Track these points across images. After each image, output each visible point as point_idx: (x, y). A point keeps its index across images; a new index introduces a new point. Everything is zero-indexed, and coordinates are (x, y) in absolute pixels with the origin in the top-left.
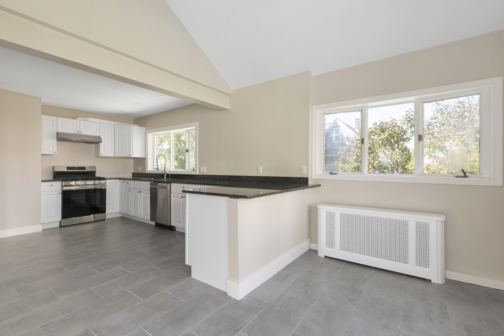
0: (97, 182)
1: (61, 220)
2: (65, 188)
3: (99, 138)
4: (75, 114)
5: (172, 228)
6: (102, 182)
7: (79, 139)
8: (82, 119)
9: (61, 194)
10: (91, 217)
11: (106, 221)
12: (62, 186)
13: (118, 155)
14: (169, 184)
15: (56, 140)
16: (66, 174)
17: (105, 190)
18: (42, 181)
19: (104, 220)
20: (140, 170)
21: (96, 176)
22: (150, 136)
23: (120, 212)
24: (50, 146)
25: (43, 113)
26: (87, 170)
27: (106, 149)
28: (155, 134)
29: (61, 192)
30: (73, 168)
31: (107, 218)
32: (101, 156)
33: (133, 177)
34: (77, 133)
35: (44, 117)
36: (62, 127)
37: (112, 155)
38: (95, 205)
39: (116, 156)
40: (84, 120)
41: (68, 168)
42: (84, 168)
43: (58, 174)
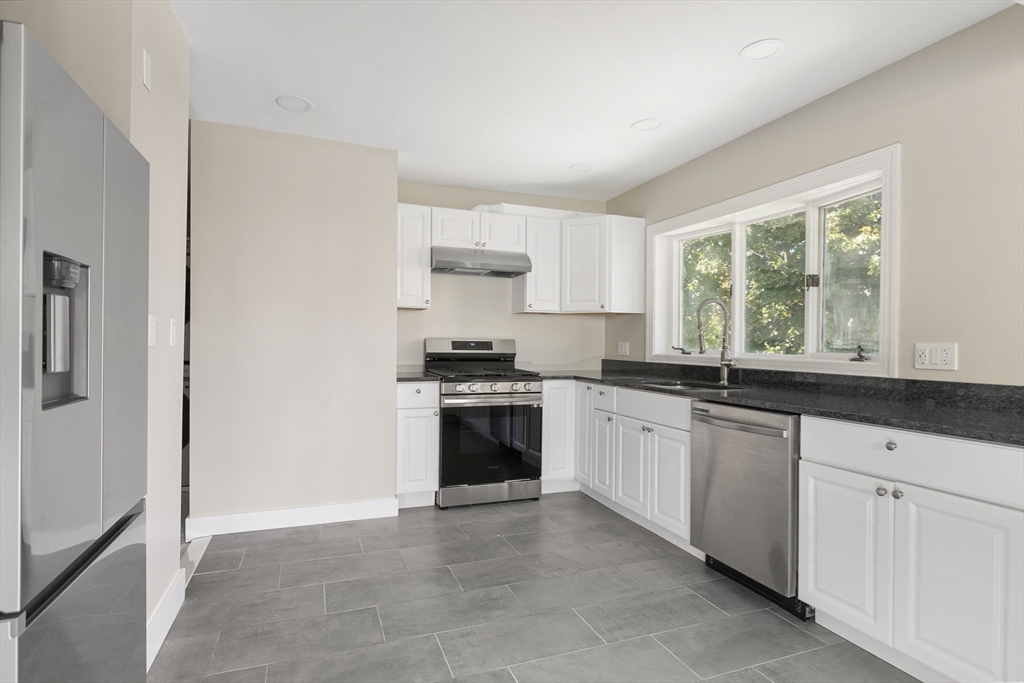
0: (520, 386)
1: (437, 490)
2: (447, 401)
3: (525, 258)
4: (468, 195)
5: (799, 612)
6: (533, 386)
7: (478, 262)
8: (486, 207)
9: (438, 417)
10: (503, 489)
11: (541, 502)
12: (441, 395)
13: (571, 307)
14: (790, 419)
15: (430, 269)
16: (448, 360)
17: (540, 410)
18: (399, 380)
19: (537, 499)
20: (625, 352)
21: (516, 368)
22: (659, 242)
23: (575, 480)
24: (416, 284)
25: (403, 199)
26: (496, 350)
27: (542, 292)
28: (675, 236)
29: (438, 410)
30: (465, 345)
31: (543, 492)
32: (528, 310)
33: (604, 371)
34: (472, 247)
35: (404, 209)
36: (442, 234)
37: (555, 309)
38: (511, 441)
39: (566, 310)
40: (491, 211)
41: (456, 345)
42: (488, 345)
43: (434, 360)
